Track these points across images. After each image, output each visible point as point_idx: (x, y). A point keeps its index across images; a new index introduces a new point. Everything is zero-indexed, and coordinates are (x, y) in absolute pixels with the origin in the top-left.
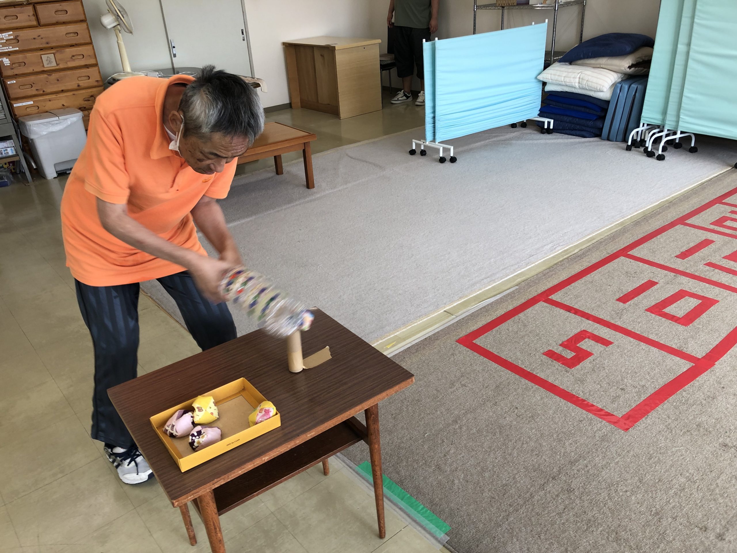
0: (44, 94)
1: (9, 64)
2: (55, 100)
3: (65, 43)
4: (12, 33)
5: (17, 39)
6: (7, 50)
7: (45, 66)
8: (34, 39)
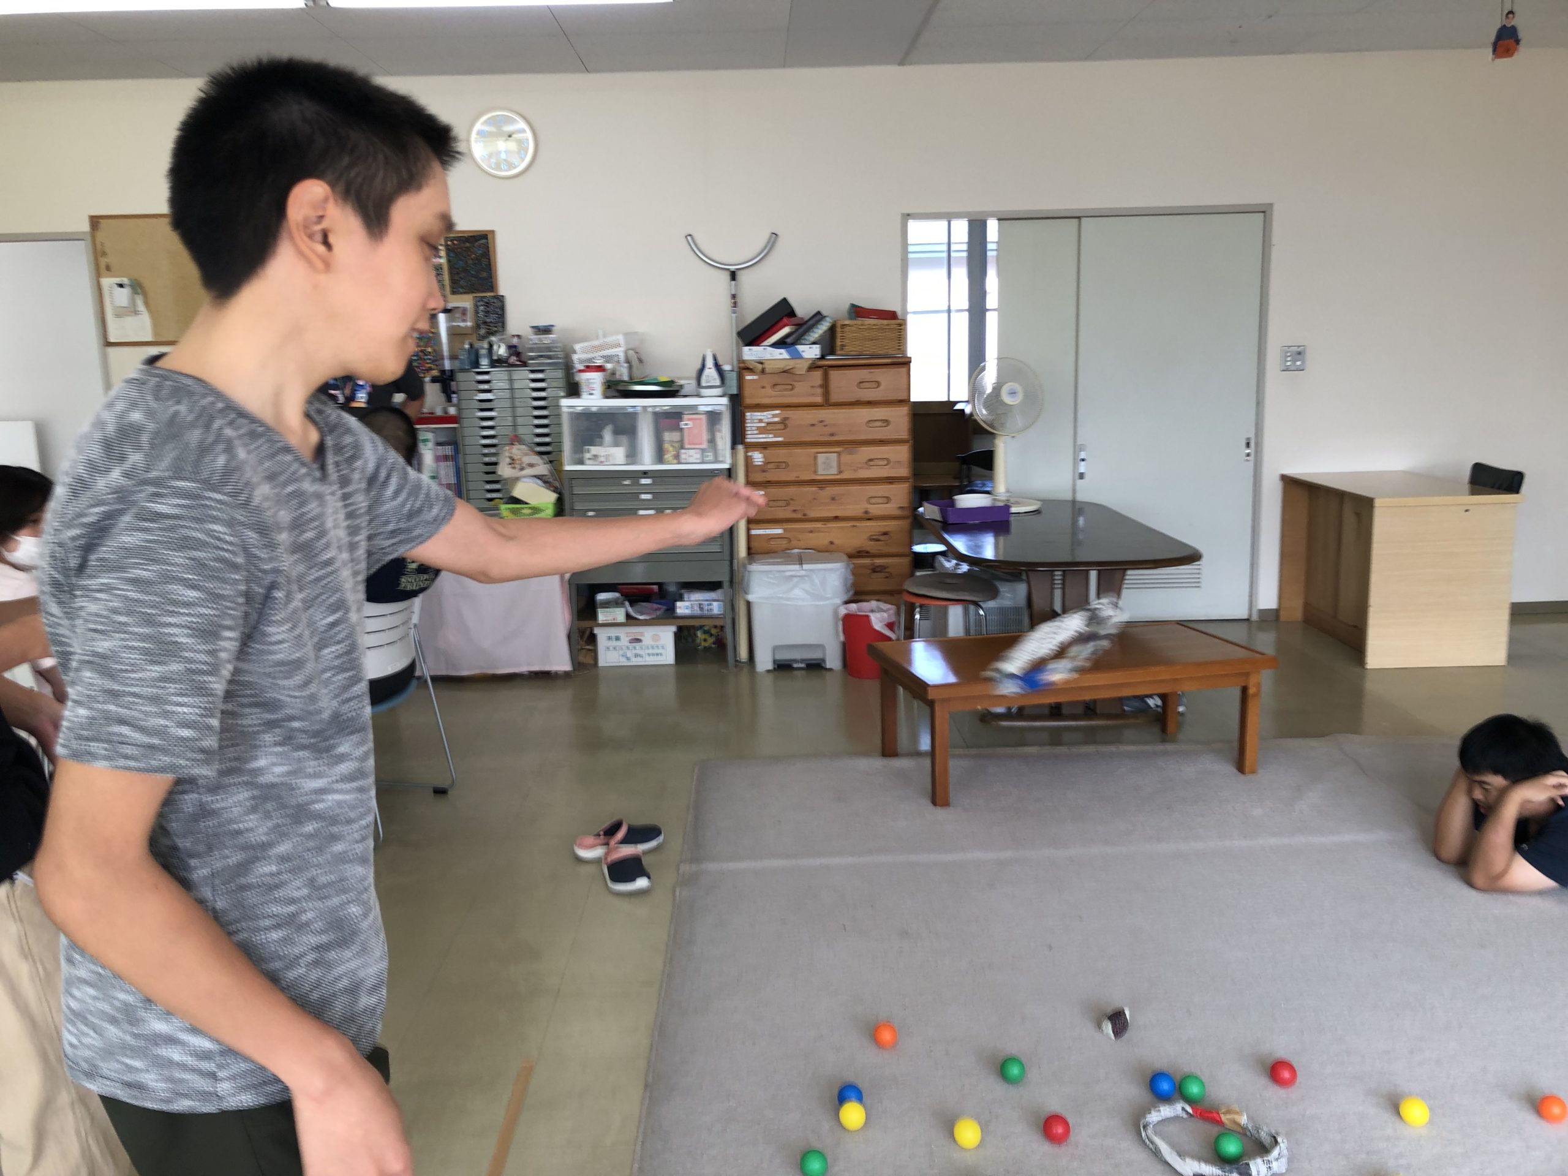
0: (805, 520)
1: (760, 463)
2: (819, 532)
3: (862, 437)
4: (777, 412)
5: (784, 422)
6: (762, 440)
7: (820, 472)
8: (813, 425)
